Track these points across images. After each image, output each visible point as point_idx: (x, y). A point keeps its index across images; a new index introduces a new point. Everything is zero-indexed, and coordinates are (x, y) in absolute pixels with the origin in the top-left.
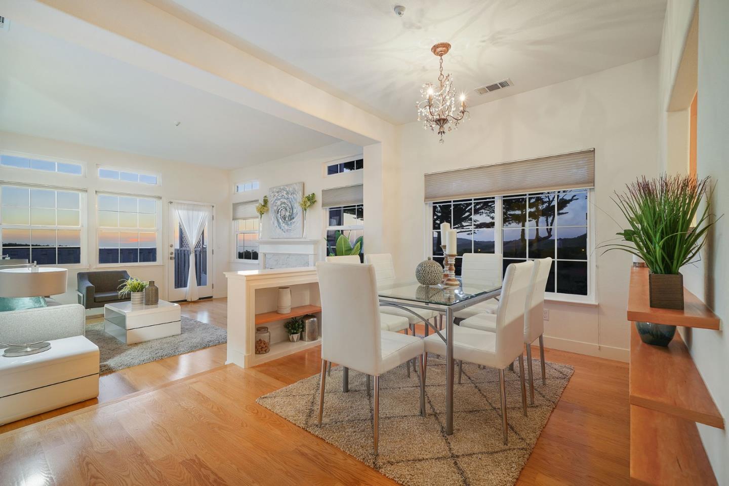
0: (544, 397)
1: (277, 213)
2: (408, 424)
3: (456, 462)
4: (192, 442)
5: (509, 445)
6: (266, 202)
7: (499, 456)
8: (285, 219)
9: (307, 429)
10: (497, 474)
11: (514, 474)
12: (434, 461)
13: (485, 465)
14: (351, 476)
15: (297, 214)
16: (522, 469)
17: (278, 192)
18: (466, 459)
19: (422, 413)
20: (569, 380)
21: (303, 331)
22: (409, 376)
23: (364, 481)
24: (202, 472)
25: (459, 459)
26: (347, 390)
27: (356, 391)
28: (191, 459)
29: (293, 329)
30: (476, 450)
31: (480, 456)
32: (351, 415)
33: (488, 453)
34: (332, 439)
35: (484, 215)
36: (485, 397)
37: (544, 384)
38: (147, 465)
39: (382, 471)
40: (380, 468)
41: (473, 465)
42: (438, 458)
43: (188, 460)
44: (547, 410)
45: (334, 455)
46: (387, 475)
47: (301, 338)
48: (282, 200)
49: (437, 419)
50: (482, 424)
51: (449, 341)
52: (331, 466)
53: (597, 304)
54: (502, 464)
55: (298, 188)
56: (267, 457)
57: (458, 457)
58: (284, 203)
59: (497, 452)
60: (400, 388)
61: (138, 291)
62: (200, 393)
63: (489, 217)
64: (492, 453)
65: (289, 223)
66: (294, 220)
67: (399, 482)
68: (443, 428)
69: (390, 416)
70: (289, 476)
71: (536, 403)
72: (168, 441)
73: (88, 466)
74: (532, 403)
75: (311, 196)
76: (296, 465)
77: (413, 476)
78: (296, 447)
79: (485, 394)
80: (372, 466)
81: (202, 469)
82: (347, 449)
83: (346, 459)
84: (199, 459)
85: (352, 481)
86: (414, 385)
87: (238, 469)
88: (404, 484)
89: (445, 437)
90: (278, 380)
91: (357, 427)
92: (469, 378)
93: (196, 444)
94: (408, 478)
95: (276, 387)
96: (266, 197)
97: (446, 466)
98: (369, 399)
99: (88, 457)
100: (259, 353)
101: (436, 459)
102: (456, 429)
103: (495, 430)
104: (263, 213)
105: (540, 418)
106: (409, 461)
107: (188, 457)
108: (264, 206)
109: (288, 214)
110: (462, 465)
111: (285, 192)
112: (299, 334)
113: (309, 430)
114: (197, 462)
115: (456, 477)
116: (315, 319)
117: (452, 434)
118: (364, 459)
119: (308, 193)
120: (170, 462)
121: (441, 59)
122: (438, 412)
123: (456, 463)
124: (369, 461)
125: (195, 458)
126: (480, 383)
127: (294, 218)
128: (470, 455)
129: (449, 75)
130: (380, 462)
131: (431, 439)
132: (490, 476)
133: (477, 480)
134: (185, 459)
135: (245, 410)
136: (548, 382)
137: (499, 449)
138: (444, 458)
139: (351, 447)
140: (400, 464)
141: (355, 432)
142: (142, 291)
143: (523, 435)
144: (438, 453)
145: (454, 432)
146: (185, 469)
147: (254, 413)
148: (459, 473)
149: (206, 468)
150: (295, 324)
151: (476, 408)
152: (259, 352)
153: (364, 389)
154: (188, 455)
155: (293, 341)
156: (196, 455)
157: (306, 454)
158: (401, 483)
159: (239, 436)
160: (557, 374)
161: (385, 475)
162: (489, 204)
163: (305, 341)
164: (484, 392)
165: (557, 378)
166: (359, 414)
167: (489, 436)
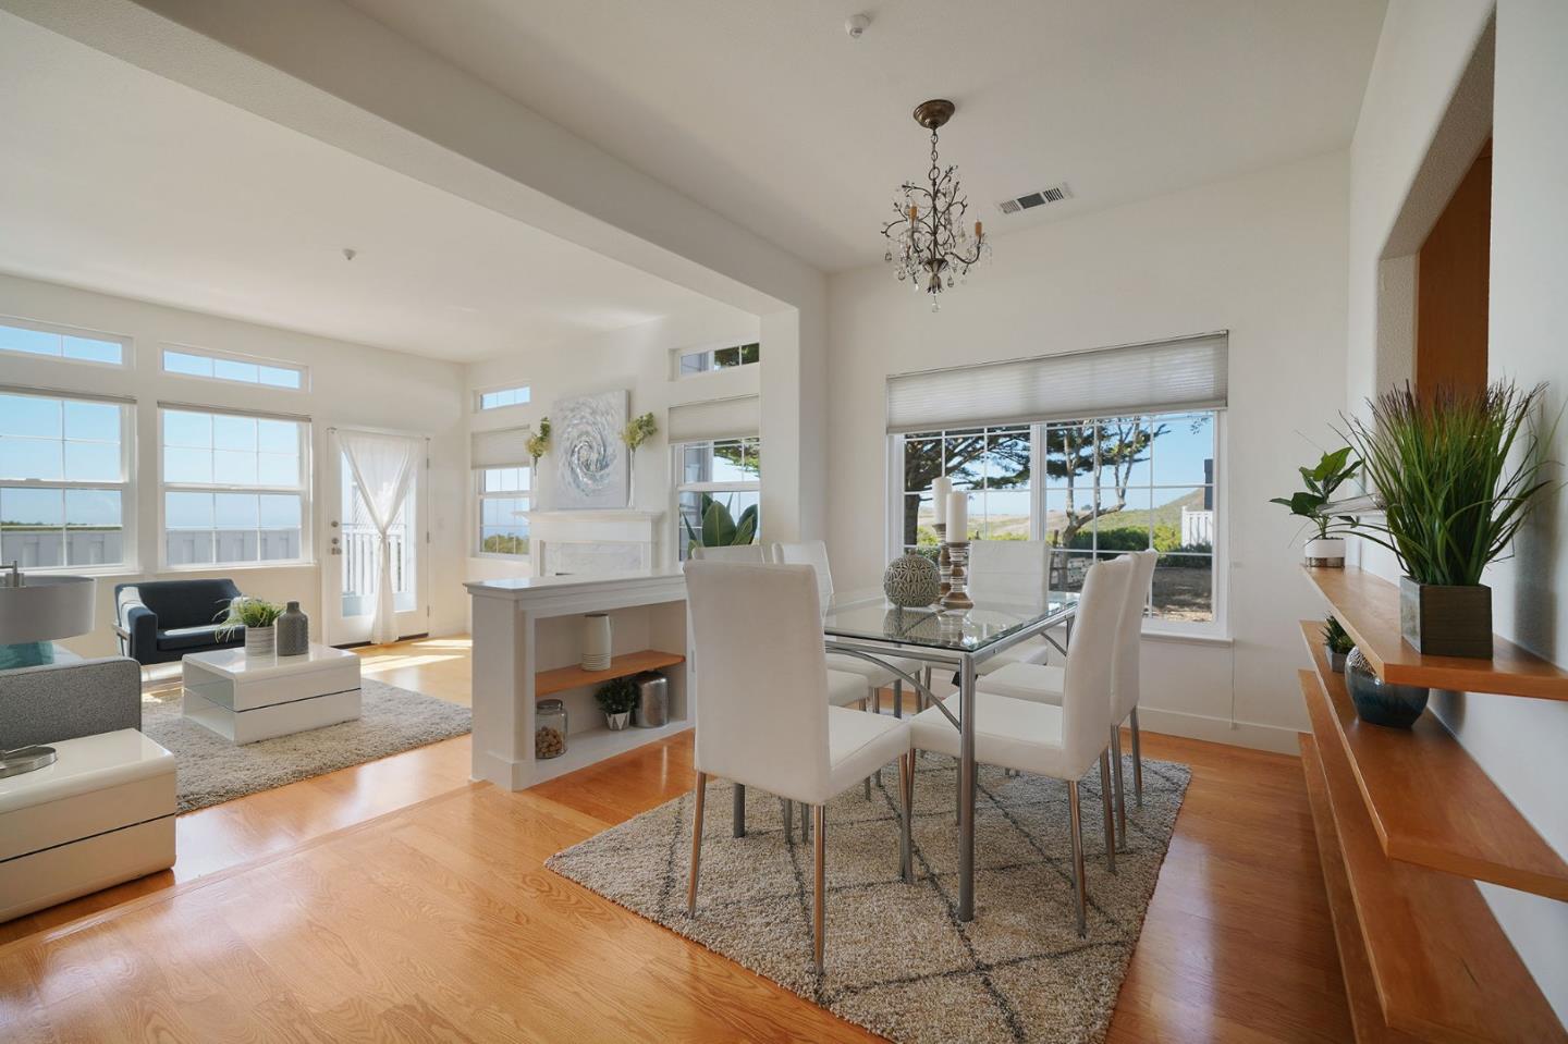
0: (1142, 830)
1: (572, 455)
2: (879, 900)
3: (986, 980)
4: (405, 965)
5: (1089, 936)
6: (546, 429)
7: (1072, 962)
8: (588, 468)
9: (665, 923)
10: (1074, 1000)
11: (1108, 999)
12: (941, 979)
13: (1048, 983)
14: (770, 1023)
15: (615, 457)
16: (1121, 986)
17: (572, 410)
18: (1006, 972)
19: (905, 875)
20: (1183, 795)
21: (637, 706)
22: (868, 798)
23: (800, 1034)
24: (434, 1035)
25: (992, 973)
26: (741, 832)
27: (760, 833)
28: (405, 1006)
29: (615, 702)
30: (1024, 951)
31: (1034, 963)
32: (757, 887)
33: (1048, 956)
34: (721, 942)
35: (990, 462)
36: (1028, 835)
37: (1140, 804)
38: (302, 1024)
39: (836, 1008)
40: (831, 1002)
41: (1024, 984)
42: (950, 974)
43: (399, 1008)
44: (1153, 858)
45: (728, 977)
46: (847, 1017)
47: (633, 722)
48: (581, 426)
49: (937, 887)
50: (1028, 894)
51: (966, 724)
52: (724, 1003)
53: (1230, 640)
54: (1081, 979)
55: (618, 401)
56: (579, 989)
57: (989, 967)
58: (587, 433)
59: (1066, 953)
60: (852, 824)
61: (262, 625)
62: (415, 850)
63: (999, 467)
64: (1057, 956)
65: (598, 475)
66: (607, 471)
67: (874, 1031)
68: (951, 906)
69: (838, 886)
70: (634, 1032)
71: (1130, 844)
72: (349, 964)
73: (158, 1037)
74: (1123, 845)
75: (645, 418)
76: (648, 1007)
77: (903, 1016)
78: (643, 965)
79: (1026, 829)
80: (812, 1000)
81: (434, 1027)
82: (756, 964)
83: (755, 987)
84: (424, 1005)
85: (772, 1034)
86: (882, 816)
87: (516, 1022)
88: (885, 1035)
89: (959, 926)
90: (590, 815)
91: (773, 914)
92: (991, 797)
93: (416, 969)
94: (893, 1020)
95: (586, 832)
96: (545, 419)
97: (968, 991)
98: (791, 850)
99: (158, 1014)
100: (544, 758)
101: (945, 975)
102: (979, 908)
103: (1056, 905)
104: (539, 455)
105: (1141, 876)
106: (889, 982)
107: (398, 1000)
108: (542, 439)
109: (594, 456)
110: (999, 986)
111: (588, 410)
112: (628, 713)
113: (670, 923)
114: (420, 1010)
115: (994, 1012)
116: (664, 680)
117: (972, 919)
118: (794, 983)
119: (640, 412)
120: (357, 1015)
121: (935, 134)
122: (937, 871)
123: (987, 983)
124: (805, 987)
125: (415, 1003)
126: (1013, 806)
127: (607, 465)
128: (1014, 962)
129: (951, 169)
130: (829, 989)
131: (930, 933)
132: (1059, 1007)
133: (1034, 1017)
134: (391, 1006)
135: (521, 885)
136: (1145, 799)
137: (1070, 947)
138: (962, 972)
139: (763, 958)
140: (872, 991)
141: (768, 924)
142: (270, 624)
143: (1114, 913)
144: (948, 961)
145: (975, 913)
146: (394, 1031)
147: (542, 892)
148: (996, 1004)
149: (445, 1024)
150: (619, 693)
151: (1013, 861)
152: (544, 753)
153: (778, 828)
154: (396, 995)
155: (615, 729)
156: (417, 996)
157: (667, 979)
158: (879, 1032)
159: (514, 947)
160: (1160, 783)
161: (842, 1017)
162: (1001, 441)
163: (642, 727)
164: (1024, 825)
165: (1163, 791)
166: (771, 884)
167: (1046, 920)
